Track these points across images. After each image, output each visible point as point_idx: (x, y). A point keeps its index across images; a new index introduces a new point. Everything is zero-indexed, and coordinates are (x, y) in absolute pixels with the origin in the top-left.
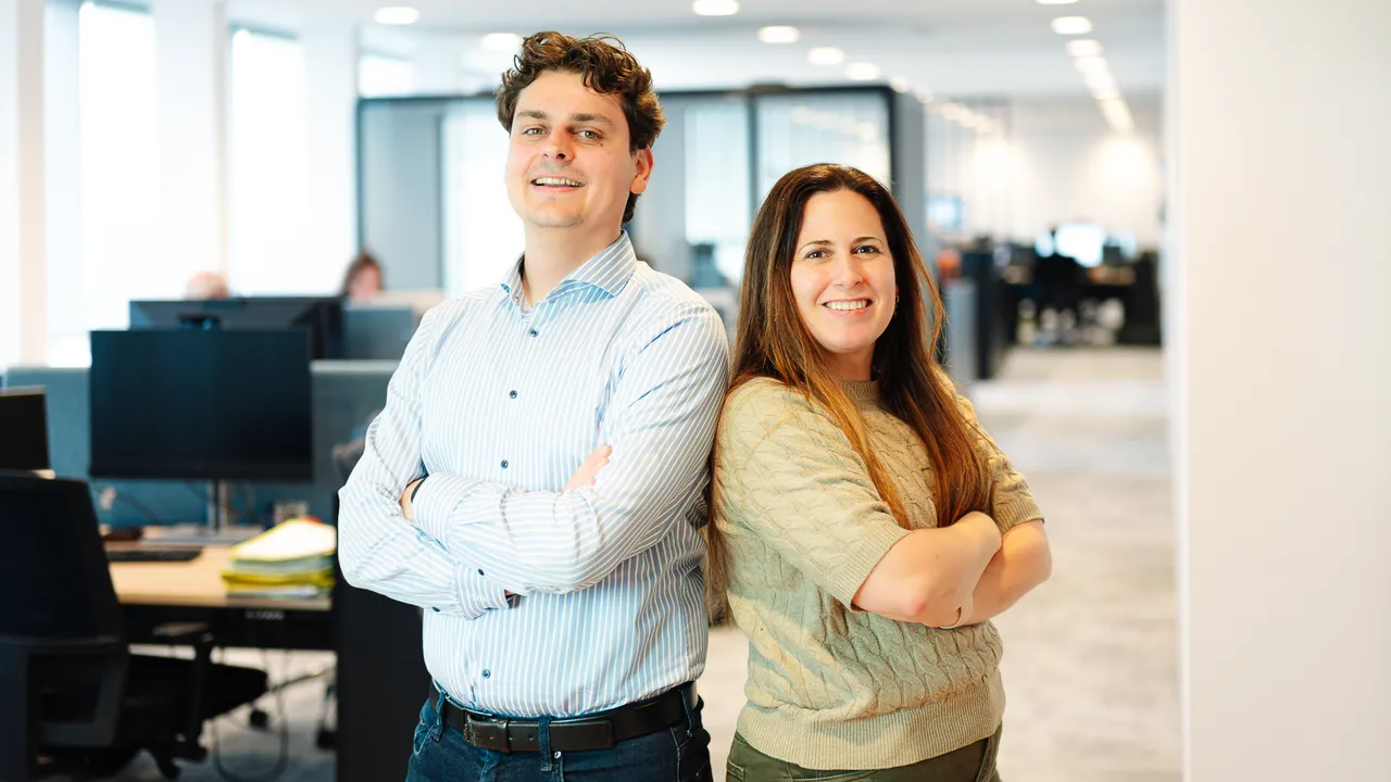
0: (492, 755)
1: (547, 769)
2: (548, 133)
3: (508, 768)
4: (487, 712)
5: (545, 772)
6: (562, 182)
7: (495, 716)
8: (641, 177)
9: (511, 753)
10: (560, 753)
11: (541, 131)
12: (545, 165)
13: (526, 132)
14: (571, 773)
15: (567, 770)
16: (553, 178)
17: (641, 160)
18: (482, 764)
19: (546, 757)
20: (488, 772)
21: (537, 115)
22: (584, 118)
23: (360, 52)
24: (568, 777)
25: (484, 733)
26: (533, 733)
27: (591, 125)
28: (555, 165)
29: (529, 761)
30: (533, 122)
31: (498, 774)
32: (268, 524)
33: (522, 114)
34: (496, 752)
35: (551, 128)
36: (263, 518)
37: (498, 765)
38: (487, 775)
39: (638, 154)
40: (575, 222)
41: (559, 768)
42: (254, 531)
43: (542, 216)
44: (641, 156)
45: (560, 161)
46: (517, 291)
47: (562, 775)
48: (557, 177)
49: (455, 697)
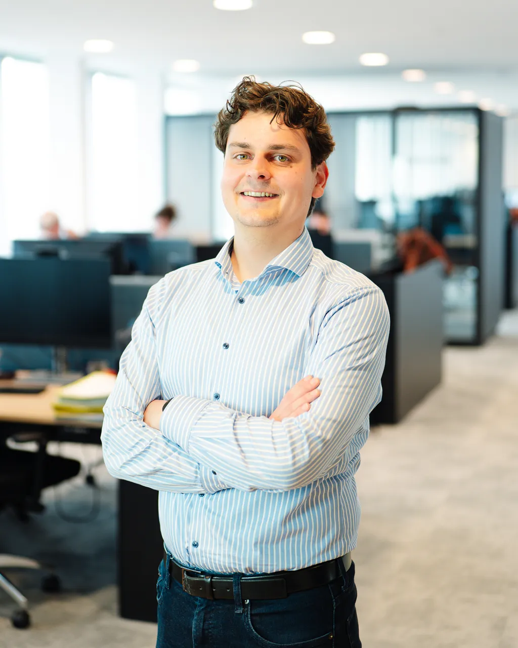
0: (202, 600)
1: (239, 611)
2: (251, 159)
3: (213, 610)
4: (198, 570)
5: (238, 614)
6: (263, 195)
7: (203, 573)
8: (320, 186)
9: (215, 600)
10: (248, 601)
11: (247, 156)
12: (250, 183)
13: (236, 157)
14: (256, 615)
15: (253, 612)
16: (256, 192)
17: (320, 173)
18: (195, 606)
19: (238, 604)
20: (199, 612)
21: (243, 146)
22: (278, 147)
23: (165, 85)
24: (254, 618)
25: (196, 586)
26: (230, 585)
27: (283, 152)
28: (257, 183)
29: (228, 606)
30: (241, 151)
31: (205, 614)
32: (85, 373)
33: (232, 145)
34: (205, 598)
35: (254, 155)
36: (82, 369)
37: (206, 607)
38: (198, 614)
39: (317, 168)
40: (272, 223)
41: (247, 611)
42: (77, 376)
43: (248, 219)
44: (319, 170)
45: (261, 180)
46: (227, 268)
47: (249, 616)
48: (258, 192)
49: (177, 558)
